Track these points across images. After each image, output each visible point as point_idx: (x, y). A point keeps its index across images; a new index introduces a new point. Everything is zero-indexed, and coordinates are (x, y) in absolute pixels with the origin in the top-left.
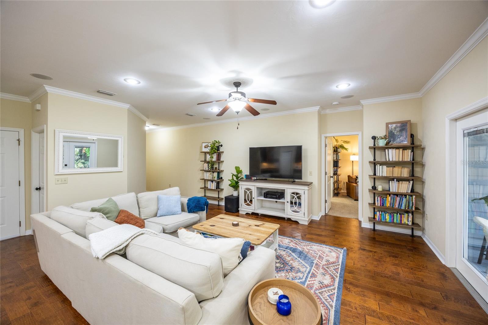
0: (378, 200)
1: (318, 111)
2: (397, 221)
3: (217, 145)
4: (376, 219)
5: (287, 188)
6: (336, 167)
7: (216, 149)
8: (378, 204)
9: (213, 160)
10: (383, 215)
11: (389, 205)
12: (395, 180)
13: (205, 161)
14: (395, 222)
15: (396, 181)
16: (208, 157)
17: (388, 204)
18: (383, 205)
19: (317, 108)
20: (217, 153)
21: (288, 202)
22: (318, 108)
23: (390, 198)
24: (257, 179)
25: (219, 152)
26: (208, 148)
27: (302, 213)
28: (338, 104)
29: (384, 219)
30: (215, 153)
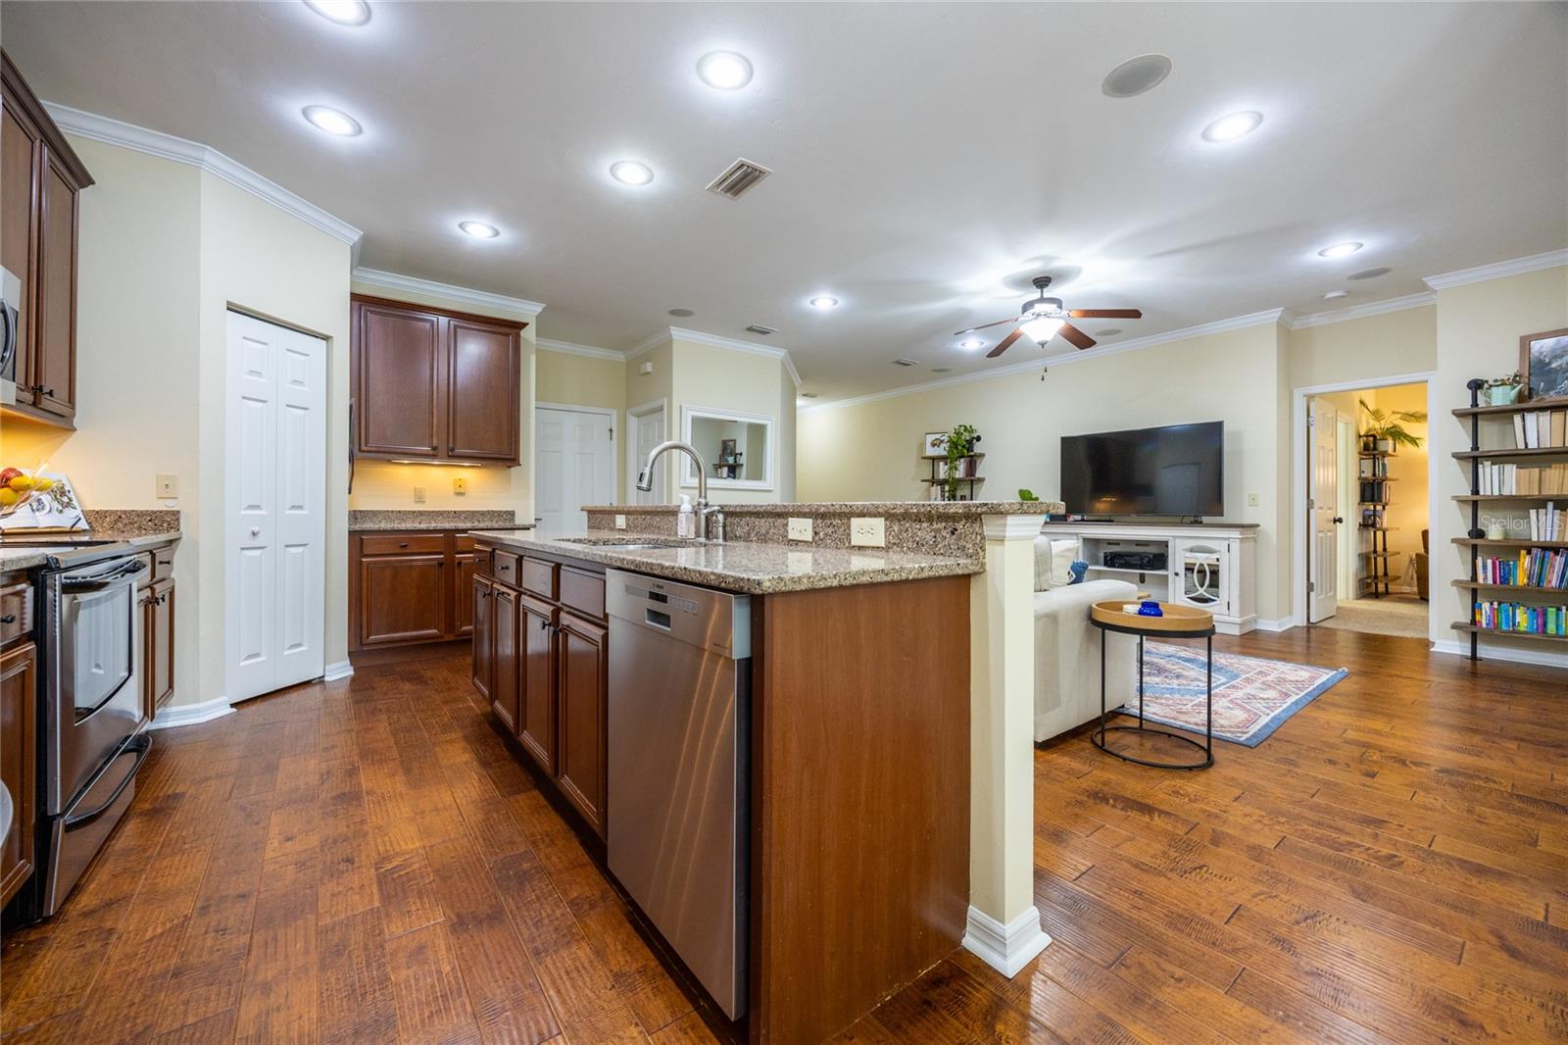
0: (1485, 567)
1: (1278, 322)
2: (1557, 628)
3: (966, 436)
4: (1480, 622)
5: (1175, 537)
6: (1372, 500)
7: (965, 448)
8: (1485, 578)
9: (957, 477)
10: (1507, 611)
11: (1526, 581)
12: (1550, 505)
13: (934, 481)
14: (1549, 632)
15: (1554, 508)
16: (943, 471)
17: (1521, 579)
18: (1505, 580)
19: (1275, 314)
20: (968, 456)
21: (1177, 574)
22: (1279, 314)
23: (1528, 559)
24: (1083, 520)
25: (972, 454)
26: (942, 446)
27: (1221, 604)
28: (1343, 297)
29: (1507, 623)
30: (962, 456)
